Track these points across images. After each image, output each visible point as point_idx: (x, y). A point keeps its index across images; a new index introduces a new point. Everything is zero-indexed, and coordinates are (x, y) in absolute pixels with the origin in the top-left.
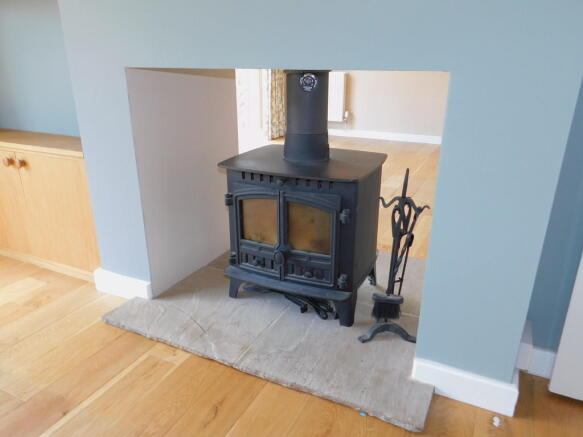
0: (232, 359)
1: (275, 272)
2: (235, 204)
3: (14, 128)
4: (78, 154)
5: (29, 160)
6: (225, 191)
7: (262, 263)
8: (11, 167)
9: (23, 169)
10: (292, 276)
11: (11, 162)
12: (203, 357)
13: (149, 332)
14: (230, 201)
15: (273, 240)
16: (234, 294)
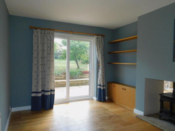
0: (159, 127)
1: (169, 116)
2: (162, 101)
3: (122, 83)
4: (135, 89)
5: (126, 89)
6: (160, 99)
7: (166, 113)
8: (123, 90)
9: (125, 90)
10: (172, 117)
11: (123, 89)
12: (153, 125)
13: (144, 120)
14: (161, 101)
15: (169, 109)
16: (160, 119)
